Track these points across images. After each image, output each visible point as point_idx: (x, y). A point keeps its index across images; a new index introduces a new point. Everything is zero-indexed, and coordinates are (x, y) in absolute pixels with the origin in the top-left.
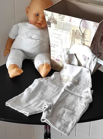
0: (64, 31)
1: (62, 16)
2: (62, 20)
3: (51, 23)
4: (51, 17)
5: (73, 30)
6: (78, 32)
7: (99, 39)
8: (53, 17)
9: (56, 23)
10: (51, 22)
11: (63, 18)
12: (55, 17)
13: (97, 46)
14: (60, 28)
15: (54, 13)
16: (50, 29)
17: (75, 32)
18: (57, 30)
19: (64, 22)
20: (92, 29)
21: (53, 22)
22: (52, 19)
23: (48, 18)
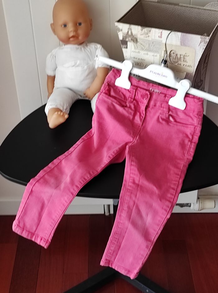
0: (149, 53)
1: (146, 30)
3: (128, 42)
4: (128, 32)
6: (174, 53)
8: (132, 33)
9: (137, 41)
11: (147, 34)
12: (134, 33)
14: (143, 49)
15: (133, 26)
16: (126, 51)
17: (168, 53)
18: (139, 52)
19: (150, 39)
20: (198, 48)
21: (132, 40)
22: (130, 36)
23: (122, 35)
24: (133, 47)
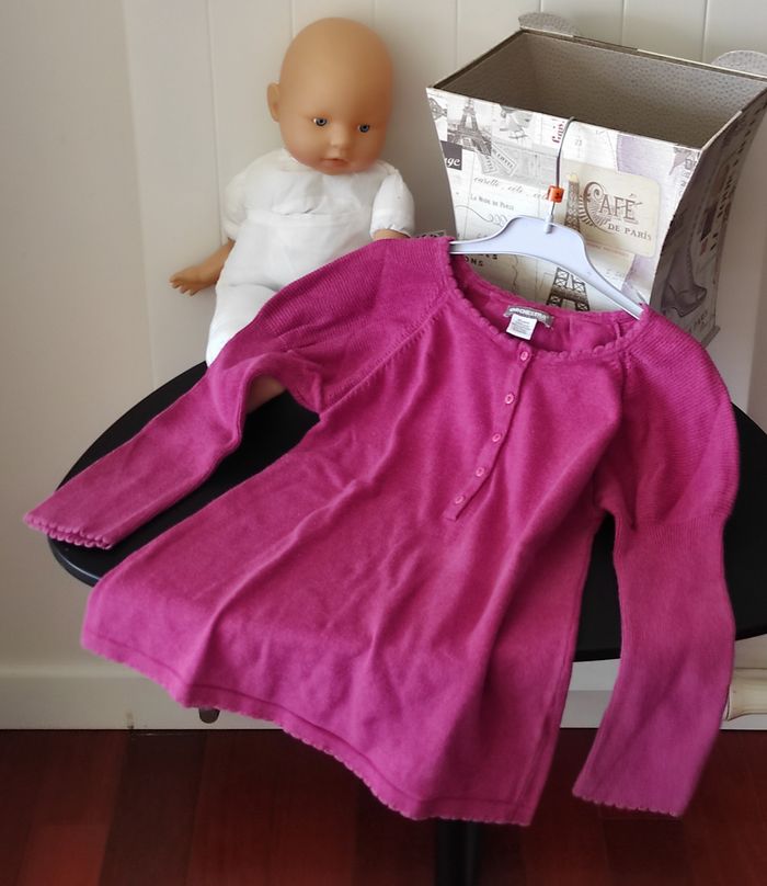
0: (525, 187)
1: (517, 115)
2: (519, 134)
3: (464, 151)
4: (464, 120)
5: (571, 183)
7: (699, 220)
8: (475, 123)
9: (490, 148)
10: (461, 142)
11: (520, 128)
12: (482, 122)
13: (689, 256)
14: (506, 175)
15: (478, 104)
17: (582, 192)
18: (495, 183)
19: (526, 144)
20: (667, 180)
21: (475, 143)
22: (469, 132)
23: (446, 127)
24: (478, 165)
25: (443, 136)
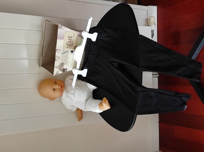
0: (69, 57)
1: (56, 58)
2: (60, 58)
4: (58, 68)
5: (67, 48)
6: (68, 43)
8: (59, 66)
9: (63, 63)
10: (62, 69)
14: (67, 60)
15: (55, 65)
16: (68, 69)
17: (68, 46)
18: (69, 62)
19: (61, 56)
20: (64, 30)
21: (62, 66)
22: (60, 67)
23: (60, 72)
24: (66, 65)
25: (61, 72)
